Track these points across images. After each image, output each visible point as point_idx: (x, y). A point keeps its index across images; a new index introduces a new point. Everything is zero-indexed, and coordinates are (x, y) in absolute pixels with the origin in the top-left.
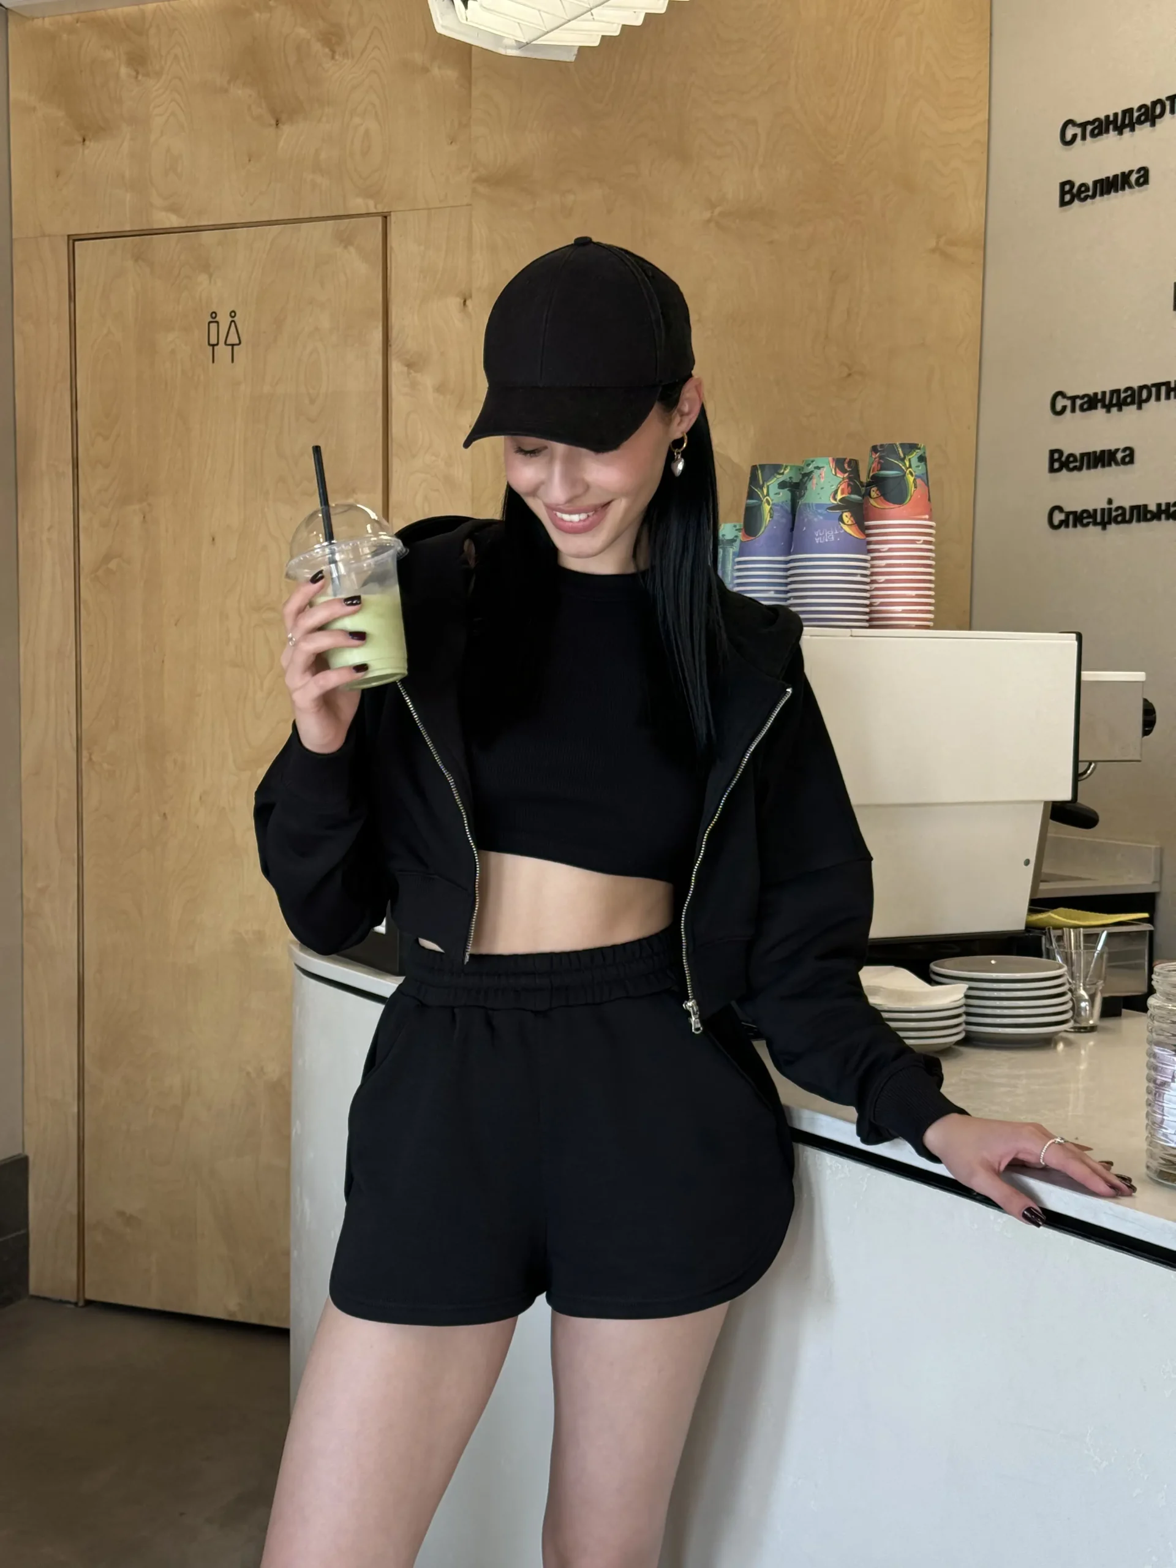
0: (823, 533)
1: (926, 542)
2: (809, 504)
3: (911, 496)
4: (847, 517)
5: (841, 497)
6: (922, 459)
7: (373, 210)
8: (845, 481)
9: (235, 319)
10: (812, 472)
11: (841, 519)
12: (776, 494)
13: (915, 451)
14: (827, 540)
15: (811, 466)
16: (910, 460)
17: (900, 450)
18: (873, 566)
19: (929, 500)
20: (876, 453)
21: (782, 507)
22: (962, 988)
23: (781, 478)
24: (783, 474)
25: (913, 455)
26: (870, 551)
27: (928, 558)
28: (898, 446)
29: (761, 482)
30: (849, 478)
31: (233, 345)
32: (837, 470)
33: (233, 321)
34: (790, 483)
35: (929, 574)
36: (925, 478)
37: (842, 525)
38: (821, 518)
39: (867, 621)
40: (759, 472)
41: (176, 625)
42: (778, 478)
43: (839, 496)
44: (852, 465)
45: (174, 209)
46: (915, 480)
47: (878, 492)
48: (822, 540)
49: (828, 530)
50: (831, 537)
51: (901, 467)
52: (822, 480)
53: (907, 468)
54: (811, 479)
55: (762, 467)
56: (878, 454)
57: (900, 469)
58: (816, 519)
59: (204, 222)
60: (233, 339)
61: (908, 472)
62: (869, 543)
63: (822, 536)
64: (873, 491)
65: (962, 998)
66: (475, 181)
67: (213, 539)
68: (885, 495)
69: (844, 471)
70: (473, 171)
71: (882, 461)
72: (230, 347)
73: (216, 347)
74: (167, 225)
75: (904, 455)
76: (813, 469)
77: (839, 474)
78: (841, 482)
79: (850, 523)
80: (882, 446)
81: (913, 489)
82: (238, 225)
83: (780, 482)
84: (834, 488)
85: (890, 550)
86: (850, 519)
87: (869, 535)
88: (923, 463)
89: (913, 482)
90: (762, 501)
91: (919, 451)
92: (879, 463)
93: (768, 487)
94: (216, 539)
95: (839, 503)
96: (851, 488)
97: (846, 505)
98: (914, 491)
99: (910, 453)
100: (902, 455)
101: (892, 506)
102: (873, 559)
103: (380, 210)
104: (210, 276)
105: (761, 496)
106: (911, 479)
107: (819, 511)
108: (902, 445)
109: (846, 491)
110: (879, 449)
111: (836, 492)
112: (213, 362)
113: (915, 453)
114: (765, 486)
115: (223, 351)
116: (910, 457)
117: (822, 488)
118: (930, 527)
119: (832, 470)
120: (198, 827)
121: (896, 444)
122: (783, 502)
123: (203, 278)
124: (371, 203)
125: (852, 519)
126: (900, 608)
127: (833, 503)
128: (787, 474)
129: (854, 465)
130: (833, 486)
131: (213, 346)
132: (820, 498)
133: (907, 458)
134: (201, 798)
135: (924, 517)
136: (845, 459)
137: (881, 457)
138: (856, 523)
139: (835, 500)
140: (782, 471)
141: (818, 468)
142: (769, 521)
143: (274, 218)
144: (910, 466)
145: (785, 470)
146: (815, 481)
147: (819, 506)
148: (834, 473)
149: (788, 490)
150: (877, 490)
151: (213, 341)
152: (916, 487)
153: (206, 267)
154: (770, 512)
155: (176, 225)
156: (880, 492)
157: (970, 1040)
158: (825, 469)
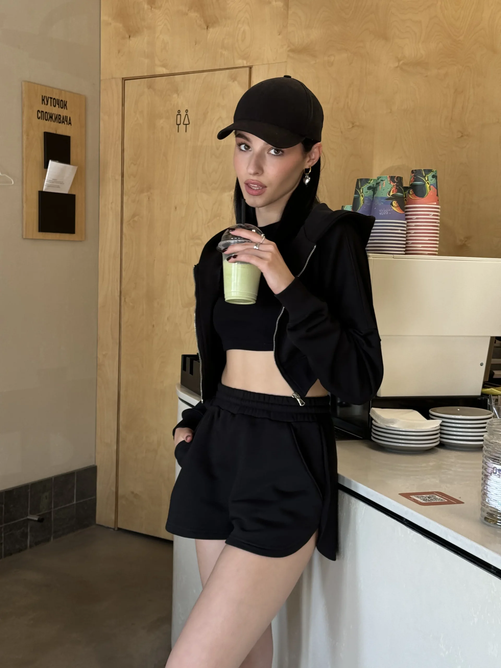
0: (383, 211)
1: (434, 215)
2: (378, 197)
3: (428, 194)
4: (394, 203)
5: (392, 194)
6: (434, 176)
7: (246, 65)
8: (395, 186)
9: (187, 113)
10: (380, 182)
11: (392, 204)
12: (366, 192)
13: (430, 173)
14: (384, 214)
15: (379, 179)
16: (428, 177)
17: (423, 172)
18: (408, 226)
19: (437, 195)
20: (413, 174)
21: (368, 198)
22: (439, 422)
23: (368, 185)
24: (370, 183)
25: (430, 175)
26: (407, 219)
27: (435, 222)
28: (423, 170)
29: (360, 187)
30: (396, 185)
31: (186, 125)
32: (391, 181)
33: (187, 114)
34: (373, 187)
35: (437, 230)
36: (435, 186)
37: (392, 207)
38: (383, 203)
39: (404, 251)
40: (359, 182)
41: (160, 244)
42: (367, 185)
43: (391, 194)
44: (398, 179)
45: (164, 66)
46: (430, 186)
47: (413, 192)
48: (382, 214)
49: (385, 209)
50: (387, 212)
51: (423, 180)
52: (384, 186)
53: (426, 181)
54: (379, 185)
55: (361, 180)
56: (414, 174)
57: (423, 181)
58: (380, 204)
59: (177, 72)
60: (186, 122)
61: (427, 182)
62: (406, 215)
63: (382, 212)
64: (411, 191)
65: (439, 426)
66: (289, 51)
67: (176, 208)
68: (416, 193)
69: (394, 182)
70: (288, 47)
71: (415, 177)
72: (185, 126)
73: (179, 126)
74: (162, 73)
75: (425, 175)
76: (380, 181)
77: (392, 183)
78: (392, 187)
79: (396, 206)
80: (415, 170)
81: (429, 190)
82: (190, 73)
83: (368, 187)
84: (389, 190)
85: (417, 218)
86: (396, 204)
87: (406, 212)
88: (434, 179)
89: (429, 187)
90: (360, 195)
91: (433, 173)
92: (414, 178)
93: (363, 189)
94: (177, 208)
95: (391, 197)
96: (398, 190)
97: (394, 197)
98: (429, 191)
99: (428, 174)
100: (424, 175)
101: (418, 198)
102: (408, 222)
103: (248, 65)
104: (178, 95)
105: (359, 193)
106: (428, 186)
107: (382, 200)
108: (424, 170)
109: (395, 191)
110: (414, 172)
111: (390, 192)
112: (178, 131)
113: (431, 174)
114: (362, 188)
115: (182, 127)
116: (428, 176)
117: (383, 190)
118: (438, 208)
119: (388, 182)
120: (166, 331)
121: (421, 170)
122: (369, 196)
123: (175, 96)
124: (245, 62)
125: (397, 204)
126: (421, 245)
127: (388, 197)
128: (372, 183)
129: (400, 180)
130: (388, 189)
131: (178, 125)
132: (383, 194)
133: (426, 176)
134: (168, 318)
135: (433, 203)
136: (395, 177)
137: (414, 176)
138: (399, 206)
139: (389, 195)
140: (369, 182)
141: (382, 180)
142: (363, 204)
143: (205, 69)
144: (428, 180)
145: (371, 181)
146: (380, 187)
147: (382, 198)
148: (389, 183)
149: (372, 190)
150: (412, 191)
151: (179, 123)
152: (430, 190)
153: (176, 91)
154: (363, 200)
155: (165, 73)
156: (414, 192)
157: (442, 445)
158: (385, 181)
